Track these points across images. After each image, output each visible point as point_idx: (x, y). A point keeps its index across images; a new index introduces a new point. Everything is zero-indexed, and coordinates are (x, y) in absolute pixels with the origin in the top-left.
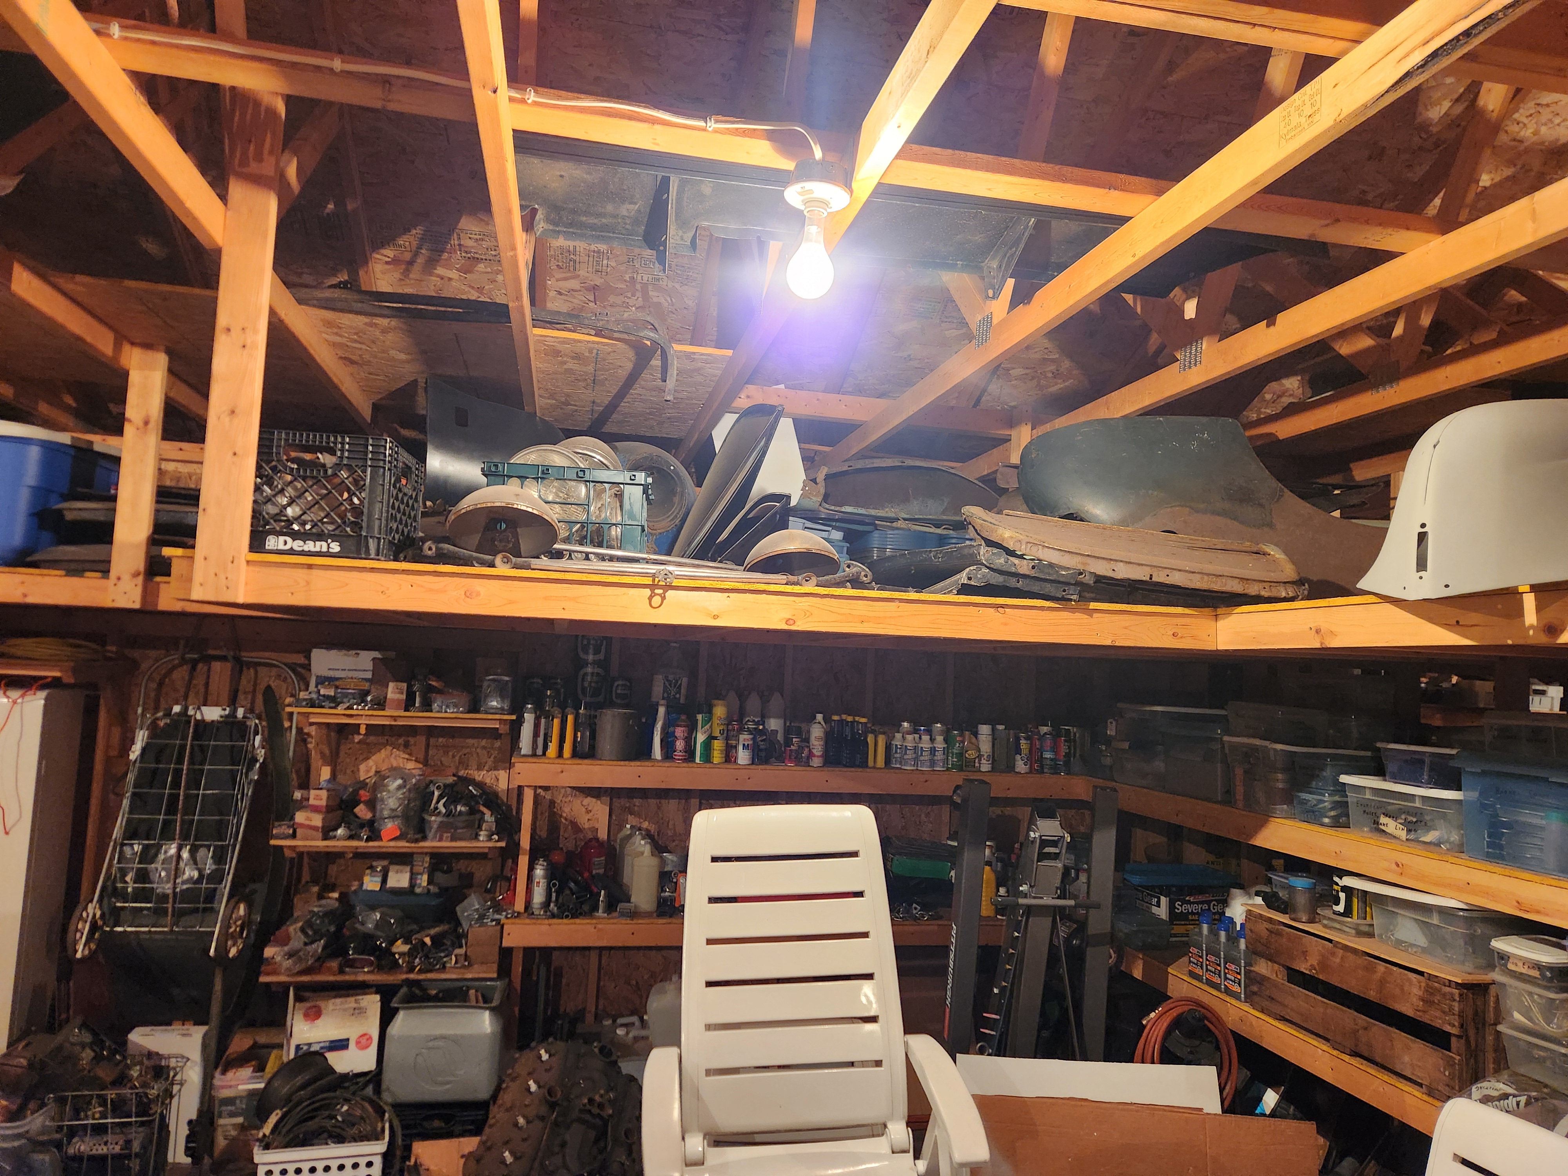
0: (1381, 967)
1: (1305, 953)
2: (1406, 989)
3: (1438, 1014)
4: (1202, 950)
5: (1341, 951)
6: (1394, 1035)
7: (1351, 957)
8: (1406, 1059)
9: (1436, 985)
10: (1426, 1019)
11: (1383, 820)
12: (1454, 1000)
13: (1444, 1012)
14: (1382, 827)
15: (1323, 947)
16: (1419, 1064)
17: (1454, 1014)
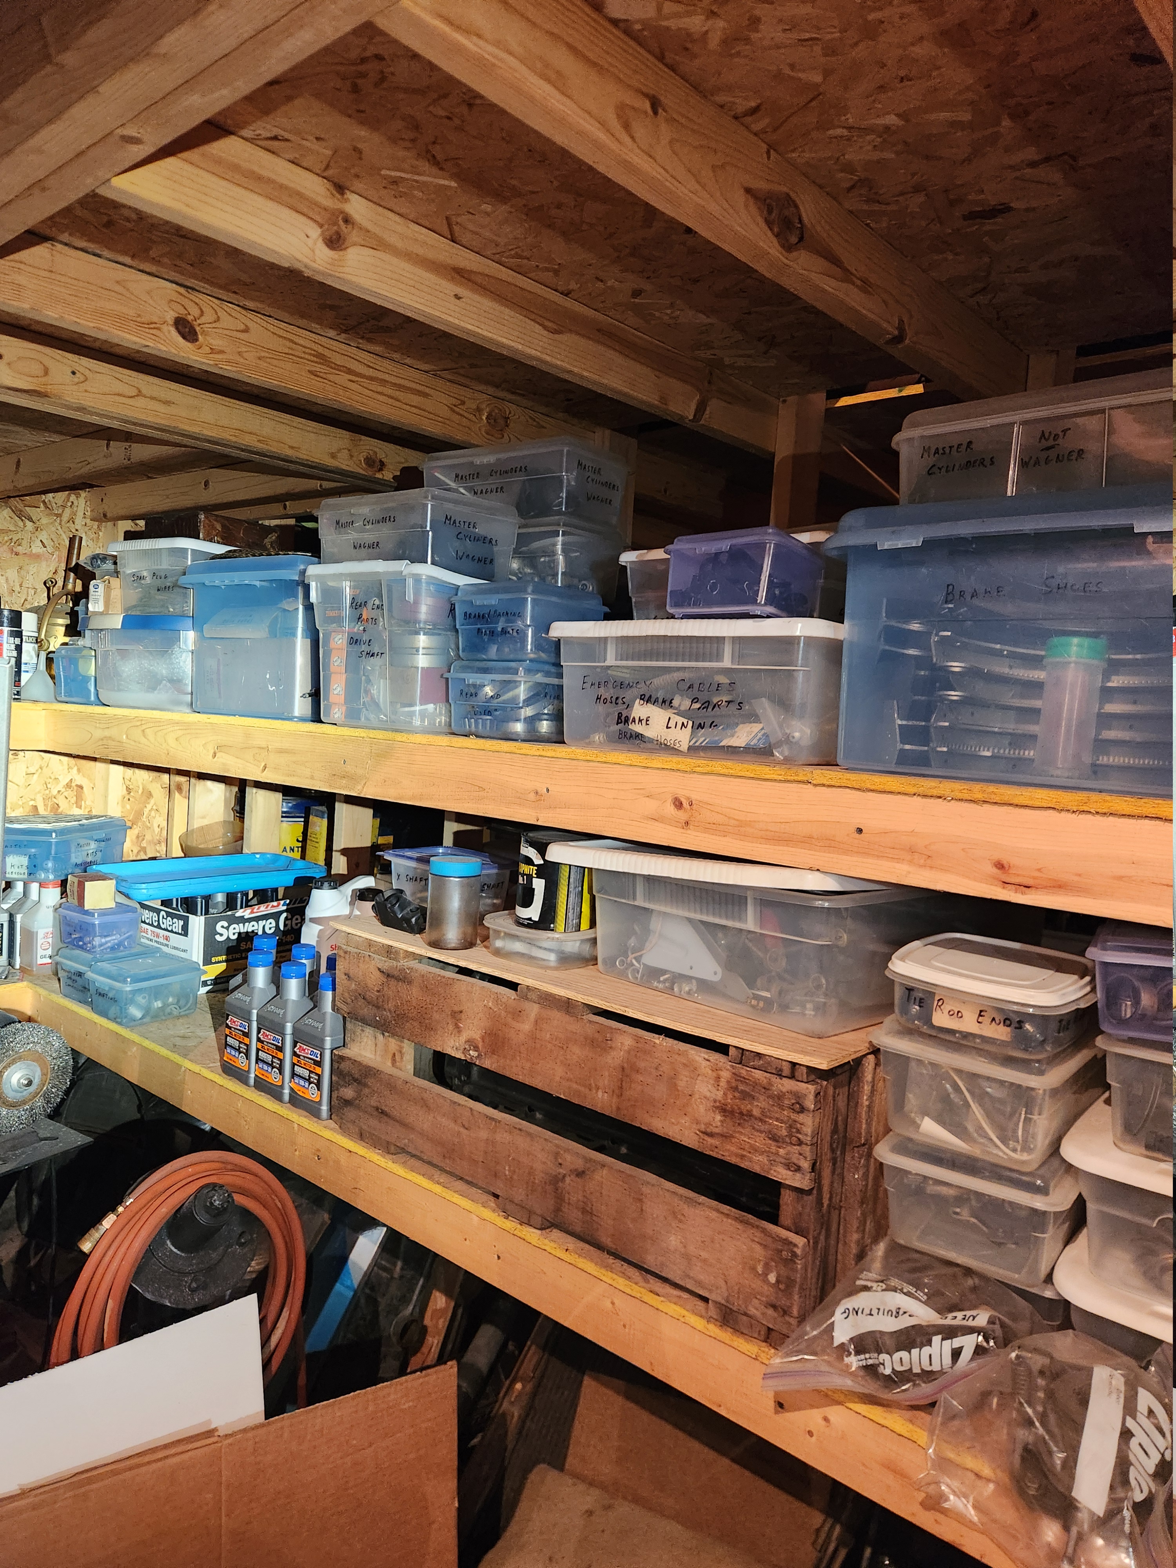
0: (627, 1037)
1: (456, 1016)
2: (682, 1084)
3: (760, 1140)
4: (249, 1021)
5: (536, 1007)
6: (646, 1190)
7: (557, 1016)
8: (674, 1241)
9: (758, 1074)
10: (728, 1152)
11: (640, 710)
12: (803, 1110)
13: (775, 1138)
14: (637, 728)
15: (497, 999)
16: (704, 1255)
17: (800, 1143)
